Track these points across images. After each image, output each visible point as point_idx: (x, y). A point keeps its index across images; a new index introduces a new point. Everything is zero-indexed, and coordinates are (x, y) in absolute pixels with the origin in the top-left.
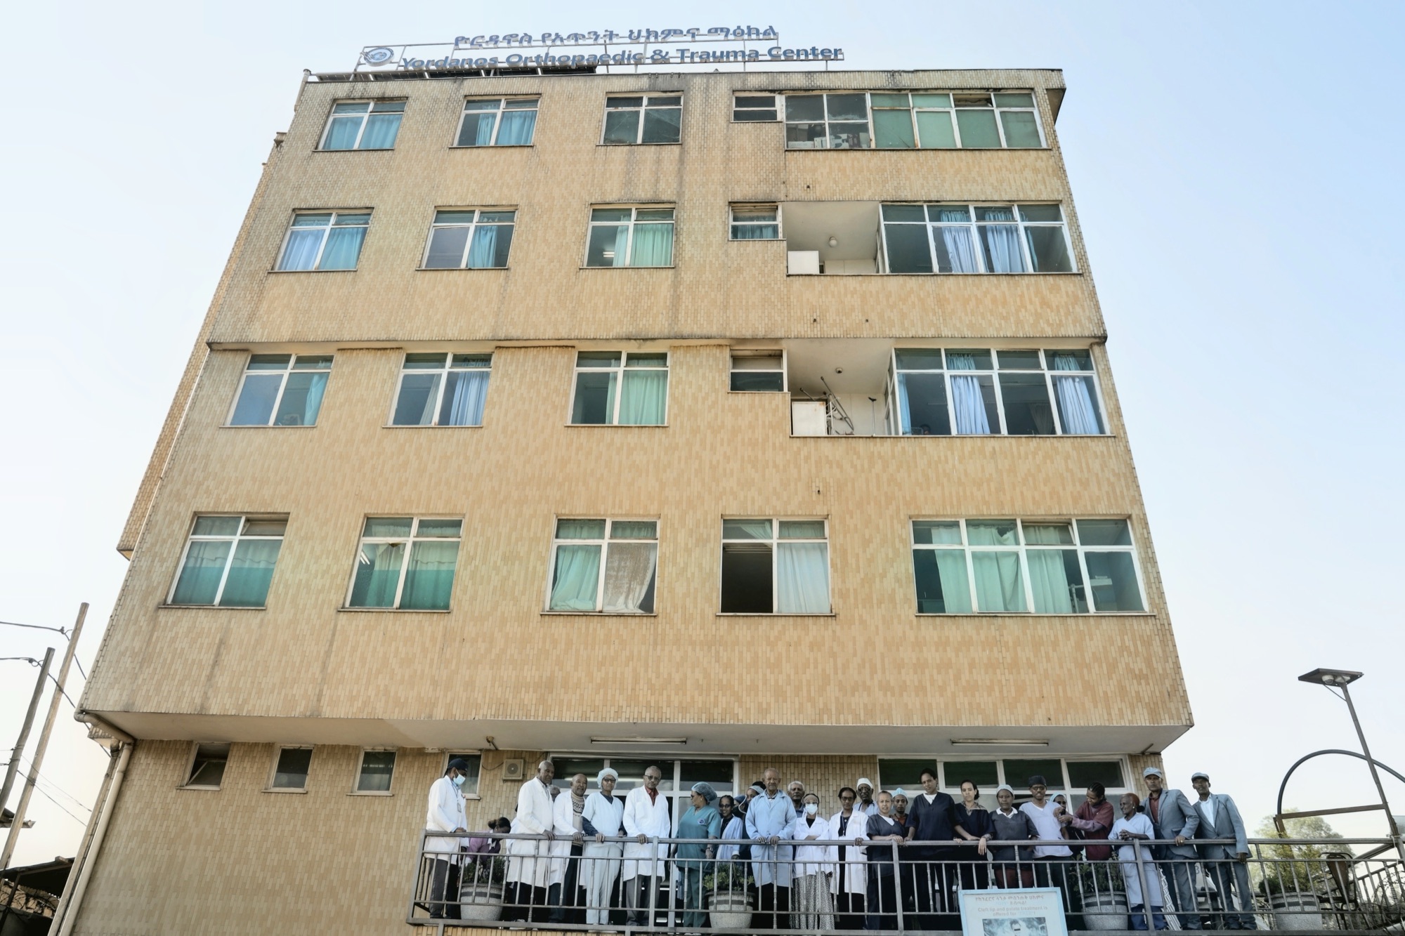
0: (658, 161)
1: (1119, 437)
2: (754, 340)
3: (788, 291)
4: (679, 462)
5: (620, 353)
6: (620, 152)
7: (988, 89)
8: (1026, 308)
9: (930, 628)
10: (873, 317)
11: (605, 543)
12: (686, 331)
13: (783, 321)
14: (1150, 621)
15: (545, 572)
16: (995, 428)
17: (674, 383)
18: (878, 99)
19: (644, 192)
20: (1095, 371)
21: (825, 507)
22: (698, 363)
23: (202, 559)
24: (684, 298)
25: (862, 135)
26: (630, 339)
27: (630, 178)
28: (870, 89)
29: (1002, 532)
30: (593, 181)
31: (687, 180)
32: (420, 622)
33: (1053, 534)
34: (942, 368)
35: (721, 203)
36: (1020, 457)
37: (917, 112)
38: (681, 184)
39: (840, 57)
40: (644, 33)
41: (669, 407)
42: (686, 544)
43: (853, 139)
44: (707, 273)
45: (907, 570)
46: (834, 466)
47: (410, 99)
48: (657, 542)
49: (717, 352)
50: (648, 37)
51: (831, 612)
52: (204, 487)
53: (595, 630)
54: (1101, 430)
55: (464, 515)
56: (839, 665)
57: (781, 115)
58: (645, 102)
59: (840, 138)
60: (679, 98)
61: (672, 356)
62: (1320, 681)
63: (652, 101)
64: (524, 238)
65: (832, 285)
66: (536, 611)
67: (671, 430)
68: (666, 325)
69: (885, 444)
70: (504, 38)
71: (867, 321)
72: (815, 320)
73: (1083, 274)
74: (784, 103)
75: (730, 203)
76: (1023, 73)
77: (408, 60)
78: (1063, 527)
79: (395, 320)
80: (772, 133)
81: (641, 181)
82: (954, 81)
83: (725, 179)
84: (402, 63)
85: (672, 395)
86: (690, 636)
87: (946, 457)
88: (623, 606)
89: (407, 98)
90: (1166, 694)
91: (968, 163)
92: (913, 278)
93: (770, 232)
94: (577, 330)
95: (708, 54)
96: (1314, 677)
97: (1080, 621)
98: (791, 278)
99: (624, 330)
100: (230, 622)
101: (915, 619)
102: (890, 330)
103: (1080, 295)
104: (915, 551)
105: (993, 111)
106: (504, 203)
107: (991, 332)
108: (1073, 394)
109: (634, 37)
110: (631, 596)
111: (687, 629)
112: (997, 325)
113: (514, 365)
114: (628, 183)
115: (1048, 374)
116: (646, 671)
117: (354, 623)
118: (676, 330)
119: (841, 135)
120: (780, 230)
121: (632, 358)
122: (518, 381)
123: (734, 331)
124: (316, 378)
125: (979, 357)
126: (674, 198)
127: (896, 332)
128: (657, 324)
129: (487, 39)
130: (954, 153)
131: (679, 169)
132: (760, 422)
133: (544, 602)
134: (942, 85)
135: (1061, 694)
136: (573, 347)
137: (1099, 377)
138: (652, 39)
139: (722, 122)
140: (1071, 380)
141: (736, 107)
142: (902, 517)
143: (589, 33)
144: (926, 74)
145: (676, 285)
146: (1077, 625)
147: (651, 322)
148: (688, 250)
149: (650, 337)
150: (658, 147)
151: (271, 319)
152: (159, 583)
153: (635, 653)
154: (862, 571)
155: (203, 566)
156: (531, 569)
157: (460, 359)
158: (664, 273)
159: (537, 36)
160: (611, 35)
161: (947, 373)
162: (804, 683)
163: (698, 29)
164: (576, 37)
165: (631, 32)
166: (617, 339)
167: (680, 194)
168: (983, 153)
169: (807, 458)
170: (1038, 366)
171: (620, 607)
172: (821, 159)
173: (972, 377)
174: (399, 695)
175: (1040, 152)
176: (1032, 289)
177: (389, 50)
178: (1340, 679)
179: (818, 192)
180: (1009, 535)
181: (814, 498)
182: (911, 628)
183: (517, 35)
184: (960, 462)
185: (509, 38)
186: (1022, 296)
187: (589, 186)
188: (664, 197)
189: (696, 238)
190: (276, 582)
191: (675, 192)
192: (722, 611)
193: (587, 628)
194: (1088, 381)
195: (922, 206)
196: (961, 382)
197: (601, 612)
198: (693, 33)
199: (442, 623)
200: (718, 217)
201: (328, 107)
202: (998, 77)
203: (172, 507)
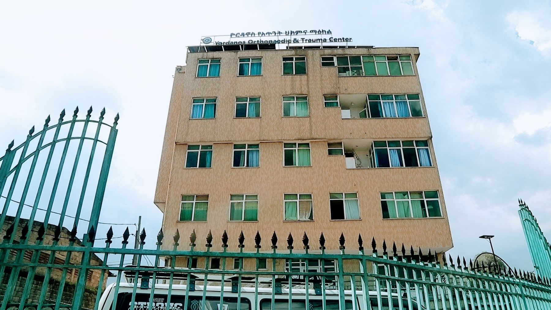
0: (301, 81)
1: (436, 167)
2: (334, 139)
3: (343, 124)
4: (316, 177)
5: (296, 143)
6: (289, 77)
7: (397, 54)
8: (410, 128)
9: (386, 223)
10: (367, 132)
11: (298, 201)
12: (315, 137)
13: (342, 133)
14: (443, 219)
15: (283, 209)
16: (402, 165)
17: (312, 153)
18: (364, 58)
19: (298, 91)
20: (429, 147)
21: (357, 189)
22: (319, 146)
23: (185, 208)
24: (313, 126)
25: (361, 71)
26: (299, 140)
27: (293, 86)
28: (362, 55)
29: (404, 195)
30: (282, 87)
31: (310, 87)
32: (251, 224)
33: (418, 196)
34: (387, 147)
35: (321, 95)
36: (409, 174)
37: (376, 62)
38: (308, 88)
39: (351, 40)
40: (290, 32)
41: (312, 160)
42: (320, 201)
43: (358, 72)
44: (319, 118)
45: (380, 207)
46: (359, 177)
47: (222, 59)
48: (312, 200)
49: (324, 143)
50: (291, 34)
51: (360, 219)
52: (183, 187)
53: (298, 225)
54: (431, 165)
55: (258, 194)
56: (363, 233)
57: (336, 64)
58: (294, 59)
59: (354, 72)
60: (304, 58)
61: (311, 145)
62: (484, 238)
63: (296, 59)
64: (264, 107)
65: (355, 122)
66: (282, 221)
67: (313, 167)
68: (309, 135)
69: (372, 171)
70: (246, 34)
71: (366, 133)
72: (351, 133)
73: (426, 117)
74: (336, 59)
75: (323, 95)
76: (407, 49)
77: (217, 42)
78: (420, 193)
79: (230, 134)
80: (334, 70)
81: (296, 87)
82: (387, 52)
83: (321, 87)
84: (215, 43)
85: (312, 156)
86: (324, 227)
87: (389, 174)
88: (305, 219)
89: (221, 58)
90: (447, 239)
91: (392, 80)
92: (378, 119)
93: (335, 104)
94: (283, 137)
95: (311, 40)
96: (483, 237)
97: (425, 220)
98: (343, 120)
99: (297, 137)
100: (198, 226)
101: (382, 220)
102: (372, 136)
103: (425, 124)
104: (381, 201)
105: (399, 62)
106: (256, 95)
107: (400, 136)
108: (423, 154)
109: (287, 33)
110: (306, 216)
111: (323, 224)
112: (402, 134)
113: (266, 148)
114: (293, 88)
115: (416, 148)
116: (313, 236)
117: (232, 225)
118: (312, 137)
119: (354, 71)
120: (339, 104)
121: (300, 145)
122: (268, 153)
123: (328, 137)
124: (208, 152)
125: (397, 143)
126: (307, 93)
127: (374, 136)
128: (306, 135)
129: (241, 34)
130: (388, 77)
131: (307, 83)
132: (338, 164)
133: (283, 218)
134: (383, 53)
135: (420, 240)
136: (282, 142)
137: (430, 149)
138: (293, 34)
139: (319, 67)
140: (422, 150)
141: (322, 61)
142: (378, 192)
143: (273, 32)
144: (379, 49)
145: (310, 122)
146: (424, 221)
147: (304, 134)
148: (313, 111)
149: (305, 139)
150: (300, 76)
151: (193, 134)
152: (176, 215)
153: (310, 231)
154: (368, 207)
155: (186, 210)
156: (279, 209)
157: (250, 146)
158: (306, 119)
159: (256, 33)
160: (280, 33)
161: (388, 148)
162: (354, 238)
163: (307, 31)
164: (269, 33)
165: (286, 32)
166: (295, 140)
167: (308, 91)
168: (396, 77)
169: (351, 175)
170: (413, 146)
171: (304, 219)
172: (349, 80)
173: (395, 149)
174: (248, 245)
175: (413, 77)
176: (411, 122)
177: (210, 38)
178: (489, 237)
179: (349, 91)
180: (406, 196)
181: (354, 187)
182: (381, 223)
183: (250, 33)
184: (393, 176)
185: (248, 34)
186: (409, 125)
187: (281, 89)
188: (304, 93)
189: (315, 107)
190: (209, 214)
191: (307, 91)
192: (332, 219)
193: (296, 225)
194: (427, 150)
195: (379, 95)
196: (392, 151)
197: (299, 220)
198: (305, 32)
199: (256, 225)
200: (320, 100)
201: (197, 62)
202: (400, 50)
203: (175, 193)
